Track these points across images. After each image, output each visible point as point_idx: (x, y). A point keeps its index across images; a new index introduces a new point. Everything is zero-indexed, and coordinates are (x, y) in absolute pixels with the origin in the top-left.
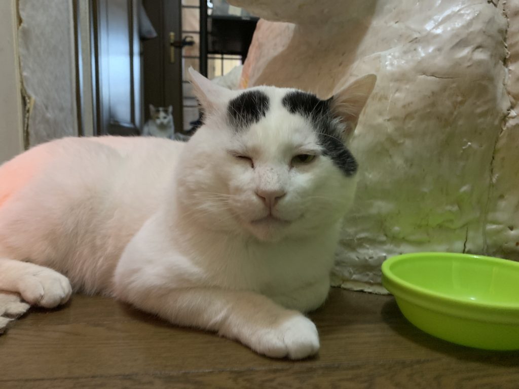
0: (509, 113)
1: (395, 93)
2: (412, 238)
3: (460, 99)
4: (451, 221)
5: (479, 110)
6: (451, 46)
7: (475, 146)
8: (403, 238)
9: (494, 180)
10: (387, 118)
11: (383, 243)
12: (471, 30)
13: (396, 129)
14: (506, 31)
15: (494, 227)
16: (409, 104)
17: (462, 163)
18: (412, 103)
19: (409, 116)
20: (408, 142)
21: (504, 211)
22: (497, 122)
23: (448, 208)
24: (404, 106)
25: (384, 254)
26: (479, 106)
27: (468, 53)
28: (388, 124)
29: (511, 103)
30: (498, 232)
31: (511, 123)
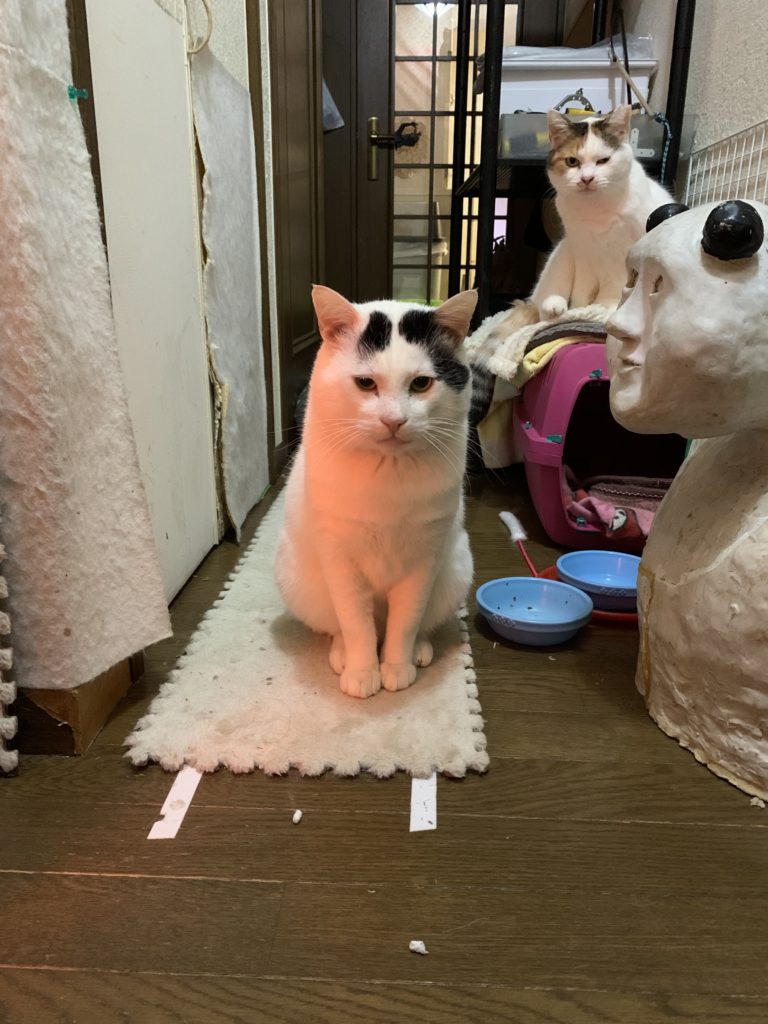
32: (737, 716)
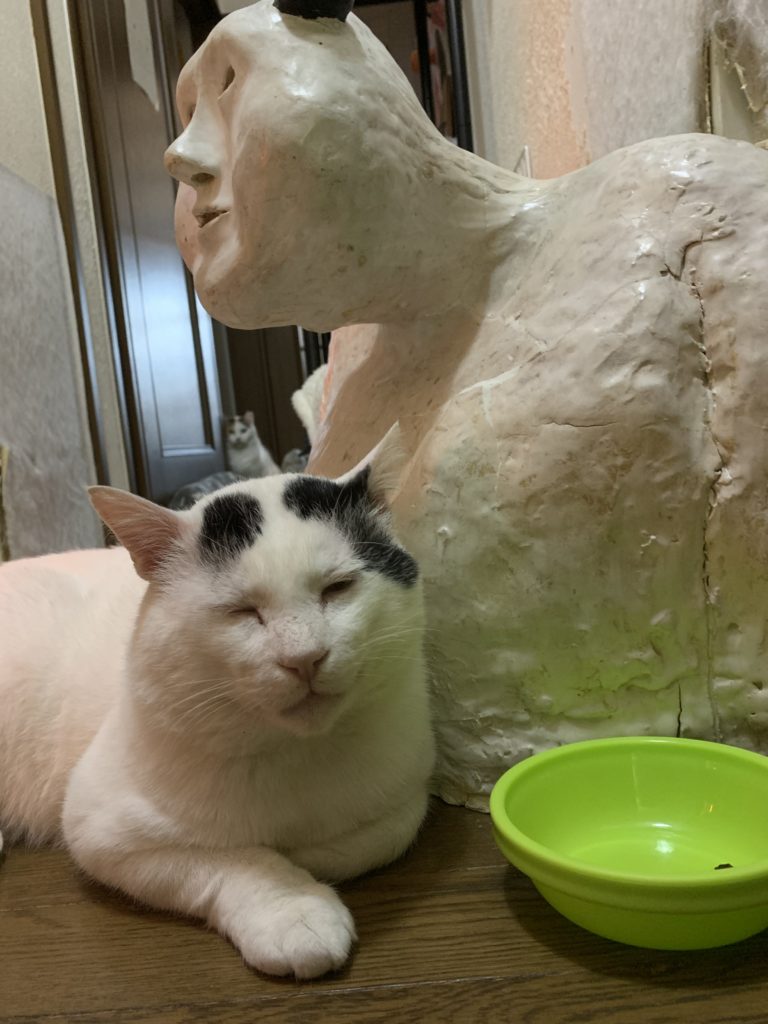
0: (720, 476)
1: (506, 459)
2: (578, 713)
3: (620, 461)
4: (646, 677)
5: (659, 478)
6: (596, 365)
7: (664, 541)
8: (562, 713)
9: (713, 598)
10: (497, 504)
11: (525, 725)
12: (630, 331)
13: (514, 525)
14: (701, 323)
15: (727, 683)
16: (530, 478)
17: (645, 574)
18: (535, 476)
19: (533, 499)
20: (539, 545)
21: (740, 653)
22: (697, 496)
23: (635, 654)
24: (523, 483)
25: (530, 746)
26: (658, 470)
27: (626, 376)
28: (498, 516)
29: (721, 456)
30: (735, 693)
31: (725, 494)
32: (489, 704)
